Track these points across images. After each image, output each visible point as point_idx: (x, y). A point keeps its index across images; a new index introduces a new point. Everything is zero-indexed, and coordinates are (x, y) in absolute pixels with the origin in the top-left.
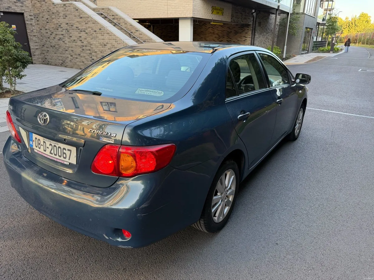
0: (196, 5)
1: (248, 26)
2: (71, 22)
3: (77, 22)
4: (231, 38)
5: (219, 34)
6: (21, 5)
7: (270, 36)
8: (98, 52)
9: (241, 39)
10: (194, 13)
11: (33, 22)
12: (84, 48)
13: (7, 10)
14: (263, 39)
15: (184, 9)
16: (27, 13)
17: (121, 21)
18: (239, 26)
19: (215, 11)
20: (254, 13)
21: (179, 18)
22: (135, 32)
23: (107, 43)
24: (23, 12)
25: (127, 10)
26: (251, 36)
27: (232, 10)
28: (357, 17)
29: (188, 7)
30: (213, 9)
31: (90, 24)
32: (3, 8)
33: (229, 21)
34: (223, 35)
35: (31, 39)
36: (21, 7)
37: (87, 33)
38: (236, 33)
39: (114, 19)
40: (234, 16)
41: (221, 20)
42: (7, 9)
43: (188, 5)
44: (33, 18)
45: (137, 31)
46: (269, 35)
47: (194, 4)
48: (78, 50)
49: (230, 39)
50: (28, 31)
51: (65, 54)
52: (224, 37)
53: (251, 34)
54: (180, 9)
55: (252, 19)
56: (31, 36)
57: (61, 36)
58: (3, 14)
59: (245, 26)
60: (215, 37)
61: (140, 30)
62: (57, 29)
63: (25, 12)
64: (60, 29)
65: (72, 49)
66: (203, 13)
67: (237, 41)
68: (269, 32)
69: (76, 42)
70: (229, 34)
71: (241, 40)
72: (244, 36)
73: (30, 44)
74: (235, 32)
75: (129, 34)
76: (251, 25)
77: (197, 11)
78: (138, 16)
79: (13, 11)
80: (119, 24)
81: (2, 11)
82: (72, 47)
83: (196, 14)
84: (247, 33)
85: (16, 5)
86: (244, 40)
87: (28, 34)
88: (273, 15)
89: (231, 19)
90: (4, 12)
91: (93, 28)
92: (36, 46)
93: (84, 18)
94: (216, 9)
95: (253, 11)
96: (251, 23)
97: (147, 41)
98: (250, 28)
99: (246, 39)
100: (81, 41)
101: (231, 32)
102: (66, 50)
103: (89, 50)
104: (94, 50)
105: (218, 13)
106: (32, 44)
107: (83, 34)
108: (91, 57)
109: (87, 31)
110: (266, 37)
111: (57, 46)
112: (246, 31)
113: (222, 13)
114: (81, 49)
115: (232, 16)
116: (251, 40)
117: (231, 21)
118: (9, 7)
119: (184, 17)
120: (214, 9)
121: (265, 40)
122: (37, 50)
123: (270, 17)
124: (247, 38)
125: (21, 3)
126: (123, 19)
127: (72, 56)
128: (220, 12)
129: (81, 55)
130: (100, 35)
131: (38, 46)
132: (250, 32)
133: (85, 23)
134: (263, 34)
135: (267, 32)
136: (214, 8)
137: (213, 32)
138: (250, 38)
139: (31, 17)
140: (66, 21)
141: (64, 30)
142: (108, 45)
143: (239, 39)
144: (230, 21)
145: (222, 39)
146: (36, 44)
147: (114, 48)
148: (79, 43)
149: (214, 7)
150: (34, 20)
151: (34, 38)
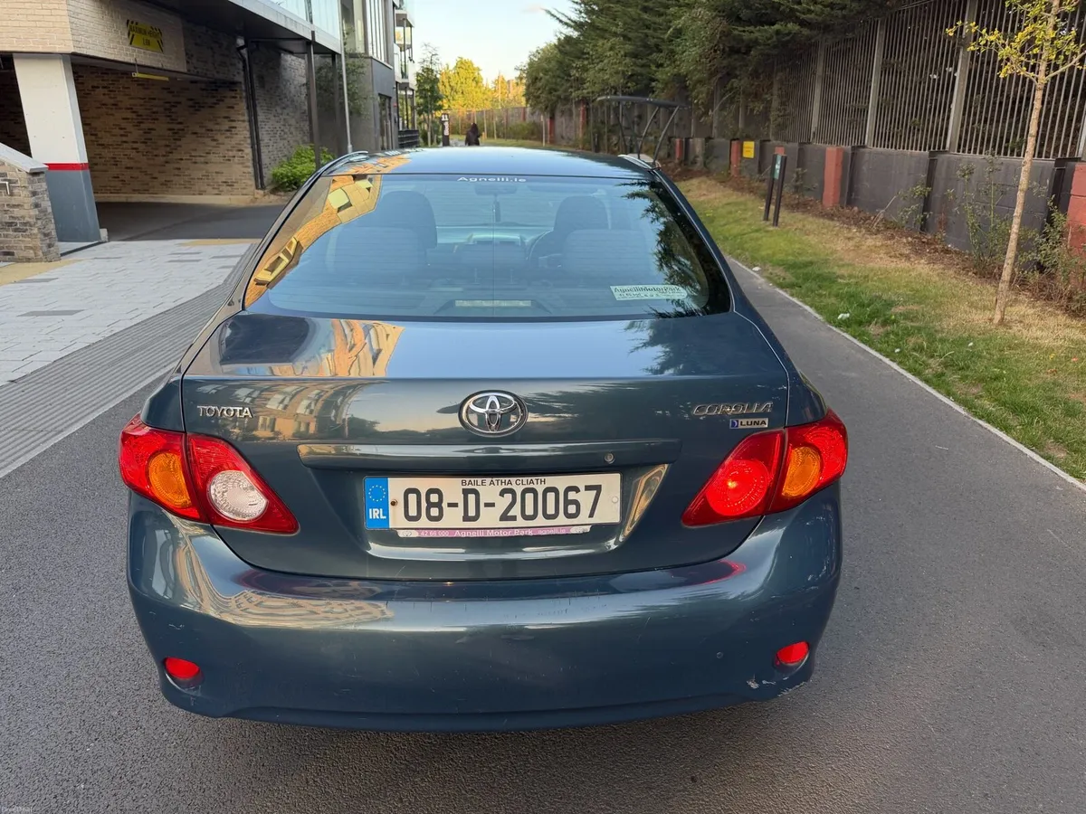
0: (78, 14)
1: (232, 85)
4: (181, 123)
5: (135, 109)
7: (293, 117)
9: (218, 124)
10: (79, 38)
14: (278, 125)
15: (33, 24)
18: (203, 86)
19: (139, 38)
20: (242, 47)
21: (11, 52)
26: (246, 118)
27: (185, 37)
28: (451, 68)
29: (53, 19)
30: (131, 28)
33: (182, 70)
34: (154, 113)
38: (196, 106)
40: (192, 56)
41: (160, 66)
43: (48, 12)
46: (288, 114)
47: (70, 8)
49: (180, 126)
52: (157, 119)
53: (246, 112)
54: (16, 24)
55: (240, 65)
59: (220, 87)
60: (124, 119)
66: (104, 42)
67: (203, 130)
68: (287, 106)
70: (173, 110)
71: (217, 127)
72: (226, 117)
74: (191, 103)
76: (240, 83)
77: (87, 34)
83: (84, 45)
84: (233, 108)
86: (227, 128)
88: (289, 56)
89: (188, 62)
94: (140, 31)
95: (241, 42)
96: (240, 78)
98: (238, 91)
99: (234, 124)
101: (180, 103)
105: (148, 43)
110: (284, 119)
112: (229, 101)
113: (160, 44)
115: (189, 56)
116: (248, 127)
117: (189, 70)
119: (40, 50)
120: (134, 32)
121: (282, 128)
123: (283, 62)
124: (234, 121)
128: (153, 41)
132: (243, 106)
134: (274, 110)
135: (284, 105)
136: (134, 24)
137: (112, 101)
138: (244, 121)
143: (210, 125)
144: (186, 71)
145: (151, 126)
149: (132, 23)
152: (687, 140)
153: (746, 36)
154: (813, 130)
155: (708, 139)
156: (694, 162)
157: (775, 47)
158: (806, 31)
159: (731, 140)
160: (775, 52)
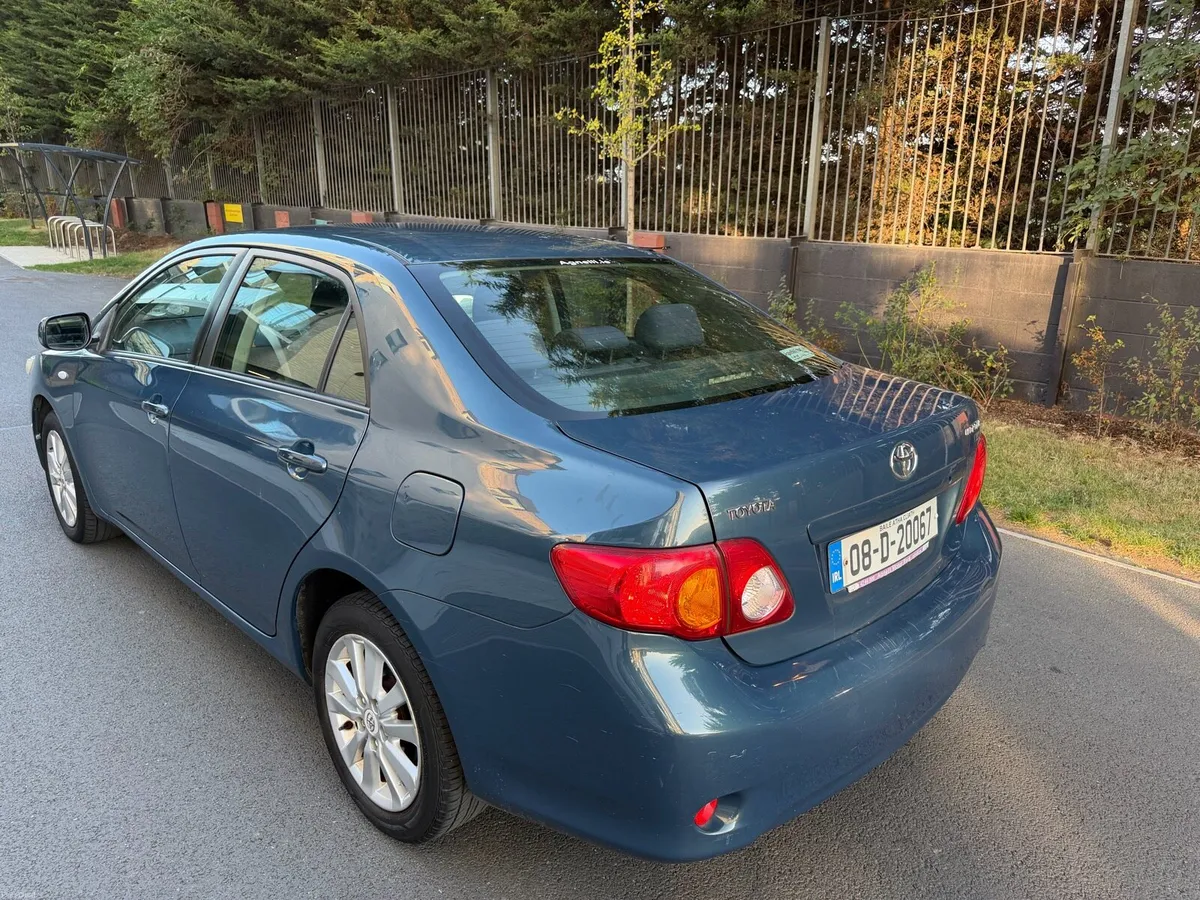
152: (129, 200)
153: (229, 88)
154: (322, 194)
155: (165, 200)
156: (149, 227)
157: (267, 103)
158: (306, 91)
159: (205, 203)
160: (268, 108)
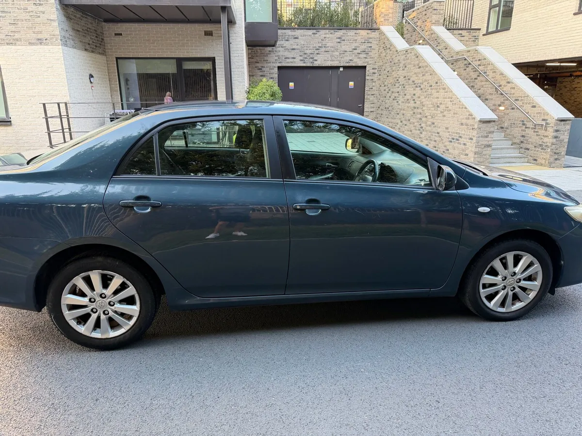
2: (408, 74)
3: (415, 73)
6: (365, 56)
8: (428, 117)
11: (375, 77)
12: (415, 111)
13: (347, 65)
16: (370, 65)
17: (489, 67)
22: (505, 86)
23: (441, 104)
24: (365, 65)
25: (520, 49)
31: (428, 77)
32: (343, 63)
35: (368, 99)
36: (365, 59)
37: (421, 89)
39: (479, 65)
42: (348, 63)
44: (376, 72)
45: (508, 82)
48: (409, 114)
50: (367, 89)
51: (395, 119)
56: (368, 95)
57: (397, 95)
58: (342, 70)
61: (513, 81)
62: (395, 85)
63: (368, 64)
64: (397, 85)
65: (404, 112)
69: (409, 103)
73: (365, 105)
75: (496, 88)
78: (534, 57)
79: (354, 65)
80: (485, 73)
81: (342, 65)
82: (404, 110)
85: (360, 56)
87: (366, 92)
90: (344, 67)
91: (429, 81)
92: (372, 107)
93: (423, 67)
97: (520, 99)
100: (414, 100)
102: (398, 114)
103: (420, 113)
104: (425, 114)
106: (367, 106)
107: (418, 91)
108: (420, 125)
109: (422, 87)
111: (390, 108)
114: (412, 113)
118: (351, 60)
122: (371, 113)
125: (366, 54)
126: (492, 65)
127: (401, 122)
129: (411, 120)
130: (436, 91)
131: (374, 107)
133: (422, 75)
139: (374, 71)
140: (404, 73)
141: (400, 85)
142: (441, 106)
146: (372, 105)
147: (448, 111)
148: (412, 104)
150: (377, 74)
151: (372, 98)
